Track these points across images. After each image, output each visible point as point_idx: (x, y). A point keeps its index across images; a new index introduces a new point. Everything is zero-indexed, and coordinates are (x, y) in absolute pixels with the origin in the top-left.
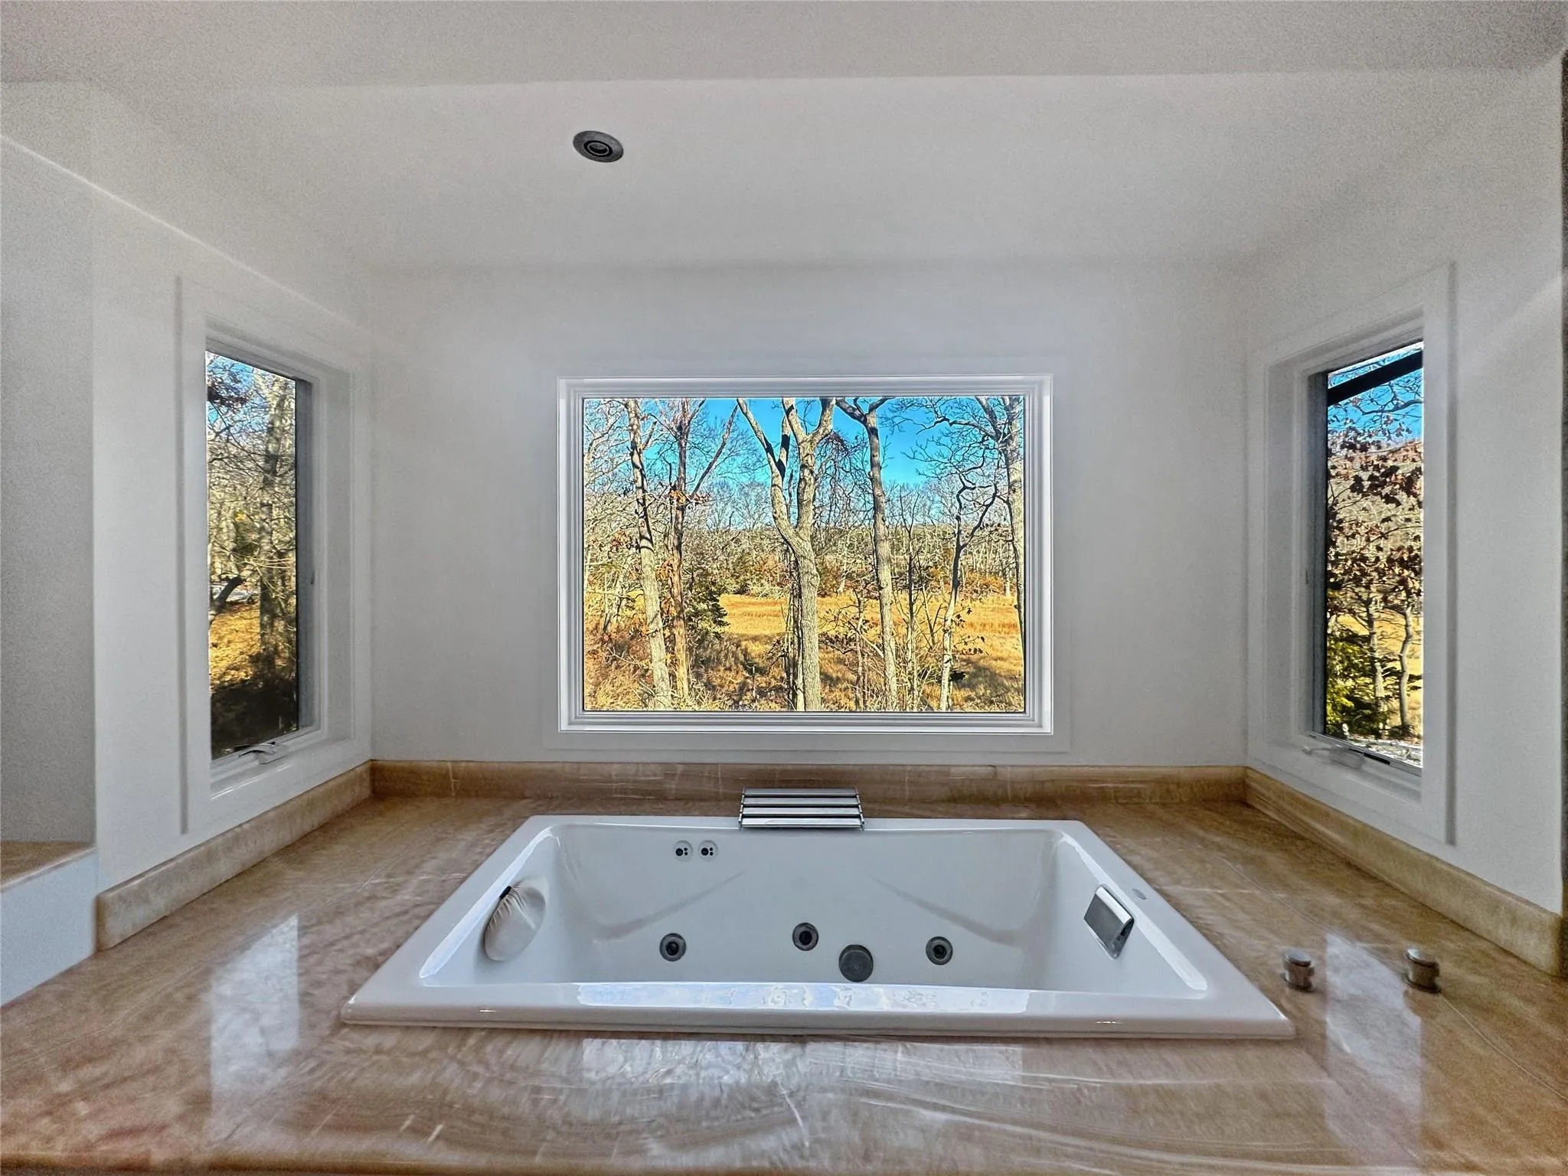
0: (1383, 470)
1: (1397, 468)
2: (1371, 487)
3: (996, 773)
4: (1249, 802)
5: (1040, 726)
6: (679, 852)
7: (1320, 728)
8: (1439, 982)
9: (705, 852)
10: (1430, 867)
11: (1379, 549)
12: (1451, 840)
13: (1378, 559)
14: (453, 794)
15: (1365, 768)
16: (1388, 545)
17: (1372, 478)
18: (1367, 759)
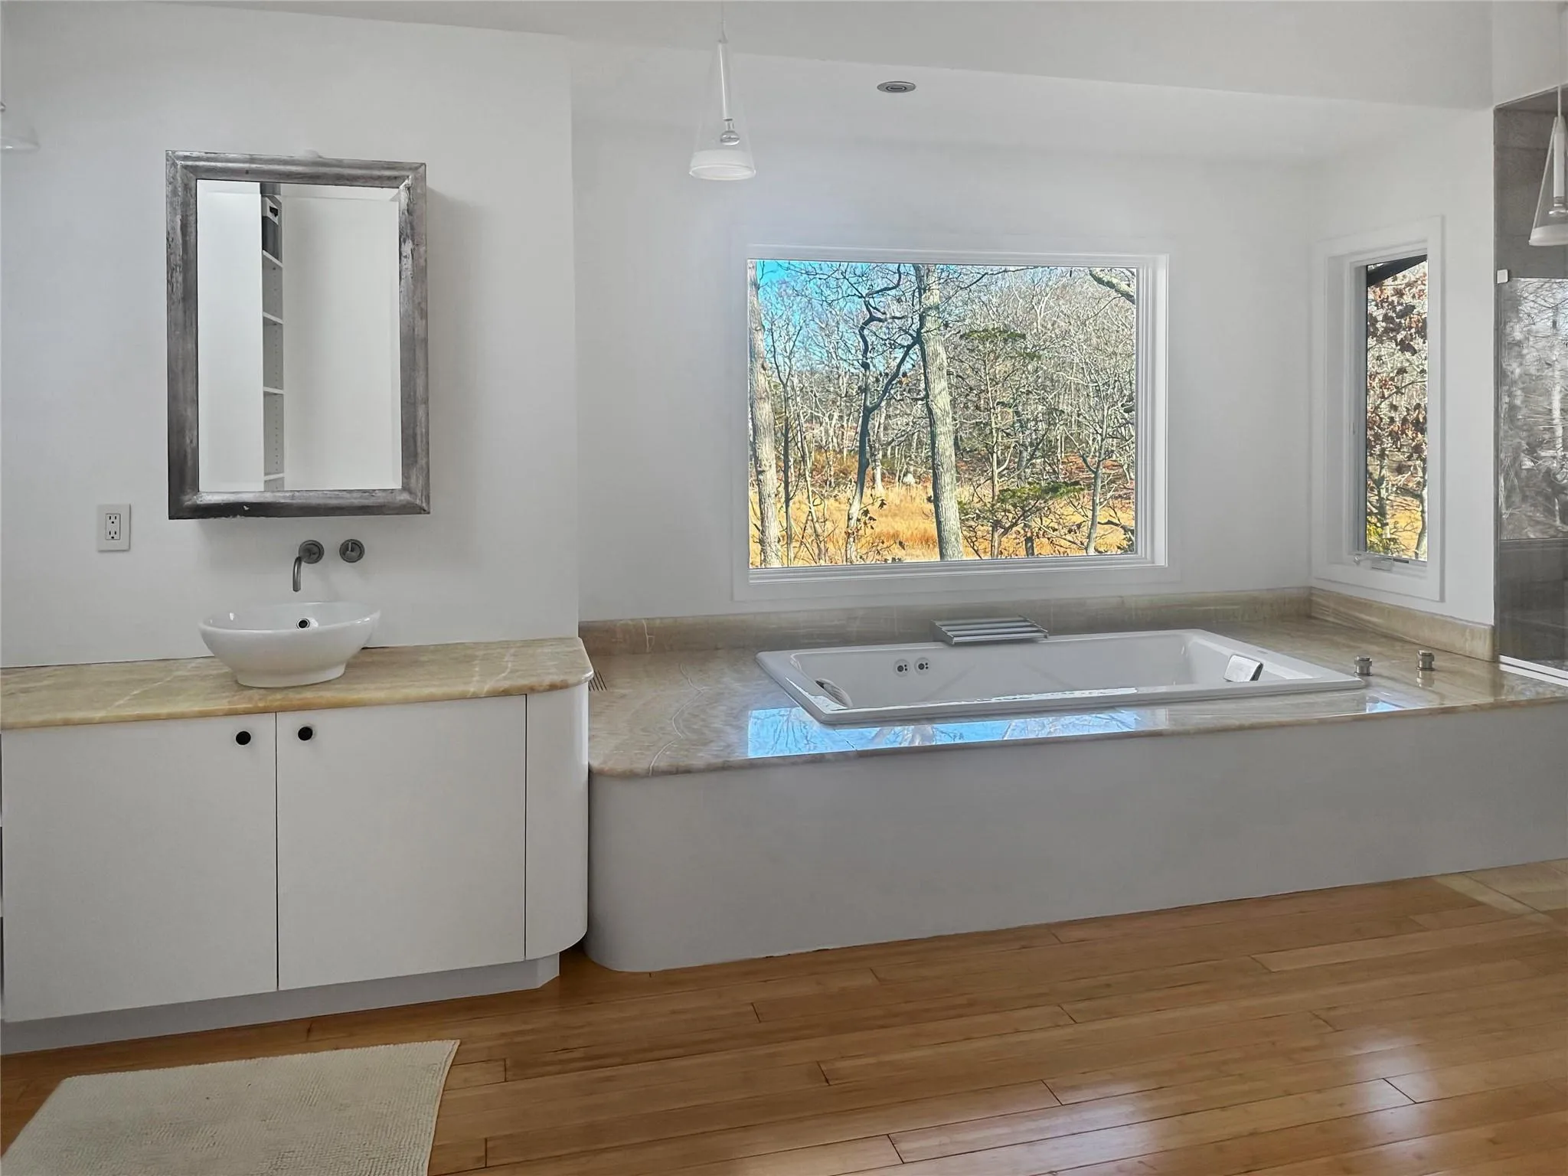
0: (1399, 308)
1: (1414, 307)
2: (1386, 330)
3: (1123, 602)
4: (1313, 614)
5: (1153, 563)
6: (900, 669)
7: (1362, 546)
8: (1433, 666)
9: (921, 667)
10: (1433, 620)
11: (1394, 408)
12: (1442, 599)
13: (1392, 420)
14: (648, 650)
15: (1394, 569)
16: (1401, 402)
17: (1386, 318)
18: (1396, 563)
